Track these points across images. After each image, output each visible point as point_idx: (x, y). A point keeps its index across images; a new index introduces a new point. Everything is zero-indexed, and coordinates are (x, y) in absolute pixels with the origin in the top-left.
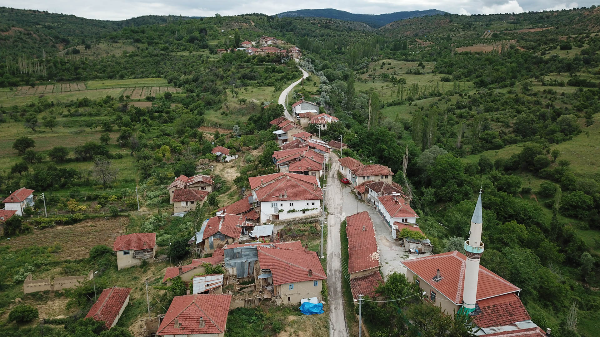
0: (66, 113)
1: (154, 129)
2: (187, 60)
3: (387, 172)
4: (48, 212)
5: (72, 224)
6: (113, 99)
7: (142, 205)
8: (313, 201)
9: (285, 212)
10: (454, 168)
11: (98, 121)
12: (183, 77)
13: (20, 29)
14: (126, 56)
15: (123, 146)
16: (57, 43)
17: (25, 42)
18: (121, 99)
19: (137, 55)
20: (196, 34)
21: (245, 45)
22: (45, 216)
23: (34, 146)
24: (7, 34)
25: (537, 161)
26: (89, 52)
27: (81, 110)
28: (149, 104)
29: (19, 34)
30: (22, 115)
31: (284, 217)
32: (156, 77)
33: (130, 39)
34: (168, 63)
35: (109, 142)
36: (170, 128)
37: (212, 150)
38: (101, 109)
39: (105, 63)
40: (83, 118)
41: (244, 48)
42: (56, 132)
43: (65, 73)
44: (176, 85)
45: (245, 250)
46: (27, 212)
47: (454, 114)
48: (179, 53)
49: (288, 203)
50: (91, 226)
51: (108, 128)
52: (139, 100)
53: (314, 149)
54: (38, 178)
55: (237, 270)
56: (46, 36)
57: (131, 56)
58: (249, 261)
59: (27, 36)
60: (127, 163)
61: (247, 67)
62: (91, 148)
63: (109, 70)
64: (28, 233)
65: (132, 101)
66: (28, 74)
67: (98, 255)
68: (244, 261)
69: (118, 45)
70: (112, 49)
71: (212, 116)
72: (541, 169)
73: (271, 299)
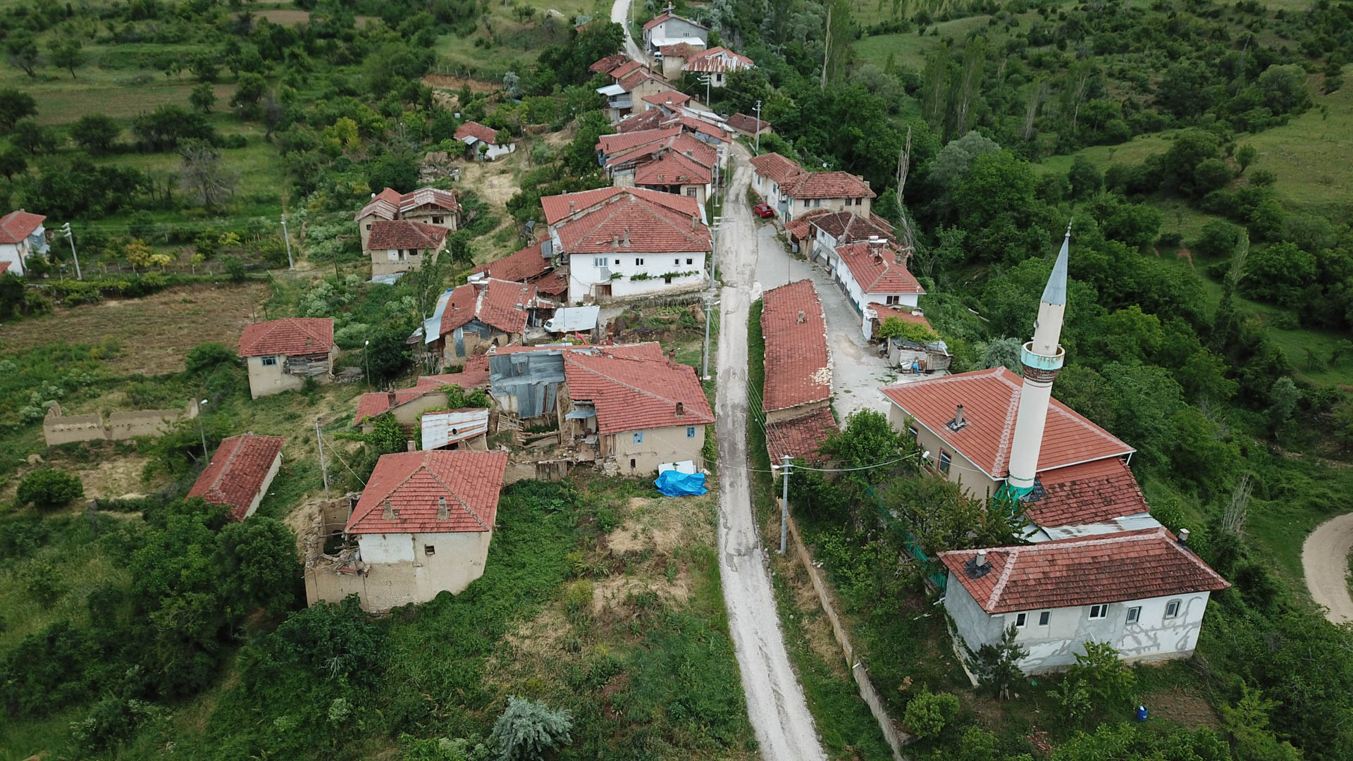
0: (104, 33)
1: (317, 78)
3: (861, 190)
4: (83, 268)
5: (140, 296)
7: (297, 255)
8: (689, 256)
9: (626, 280)
10: (1012, 186)
11: (184, 54)
15: (246, 117)
18: (235, 1)
22: (76, 275)
23: (34, 113)
25: (1203, 173)
27: (140, 27)
28: (302, 17)
31: (622, 289)
35: (212, 108)
36: (355, 76)
37: (454, 132)
38: (189, 25)
40: (146, 48)
42: (84, 81)
45: (536, 359)
46: (35, 267)
47: (1023, 58)
49: (633, 258)
50: (185, 301)
51: (207, 73)
52: (278, 7)
53: (694, 131)
54: (51, 188)
55: (520, 401)
58: (546, 382)
60: (259, 157)
62: (172, 120)
64: (42, 314)
65: (262, 7)
67: (204, 366)
68: (534, 382)
71: (453, 49)
72: (1208, 191)
73: (593, 462)
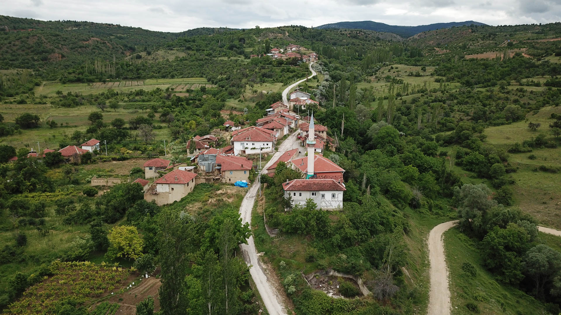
0: (126, 99)
1: (188, 111)
2: (225, 63)
3: (325, 130)
4: (108, 154)
5: (122, 161)
6: (161, 90)
7: (168, 153)
8: (267, 143)
9: (249, 149)
11: (149, 105)
12: (219, 77)
13: (97, 39)
14: (178, 60)
15: (164, 121)
16: (125, 50)
17: (101, 49)
18: (168, 90)
19: (186, 60)
20: (236, 43)
21: (273, 52)
22: (106, 155)
23: (102, 119)
24: (87, 43)
26: (149, 57)
27: (137, 98)
28: (187, 95)
29: (96, 43)
30: (96, 100)
31: (248, 152)
32: (199, 77)
33: (183, 47)
34: (211, 66)
35: (154, 119)
36: (199, 111)
37: (224, 123)
38: (152, 97)
39: (161, 65)
40: (138, 103)
41: (272, 54)
42: (118, 112)
43: (129, 73)
44: (213, 83)
45: (211, 156)
46: (95, 152)
48: (220, 58)
49: (251, 143)
50: (134, 162)
51: (155, 109)
52: (181, 92)
54: (103, 135)
55: (206, 167)
56: (117, 45)
57: (181, 60)
58: (213, 163)
59: (103, 45)
60: (165, 131)
61: (268, 68)
62: (140, 120)
63: (163, 71)
64: (95, 163)
65: (175, 92)
66: (101, 73)
67: (135, 173)
68: (210, 162)
69: (173, 52)
70: (168, 55)
71: (232, 103)
73: (219, 179)
